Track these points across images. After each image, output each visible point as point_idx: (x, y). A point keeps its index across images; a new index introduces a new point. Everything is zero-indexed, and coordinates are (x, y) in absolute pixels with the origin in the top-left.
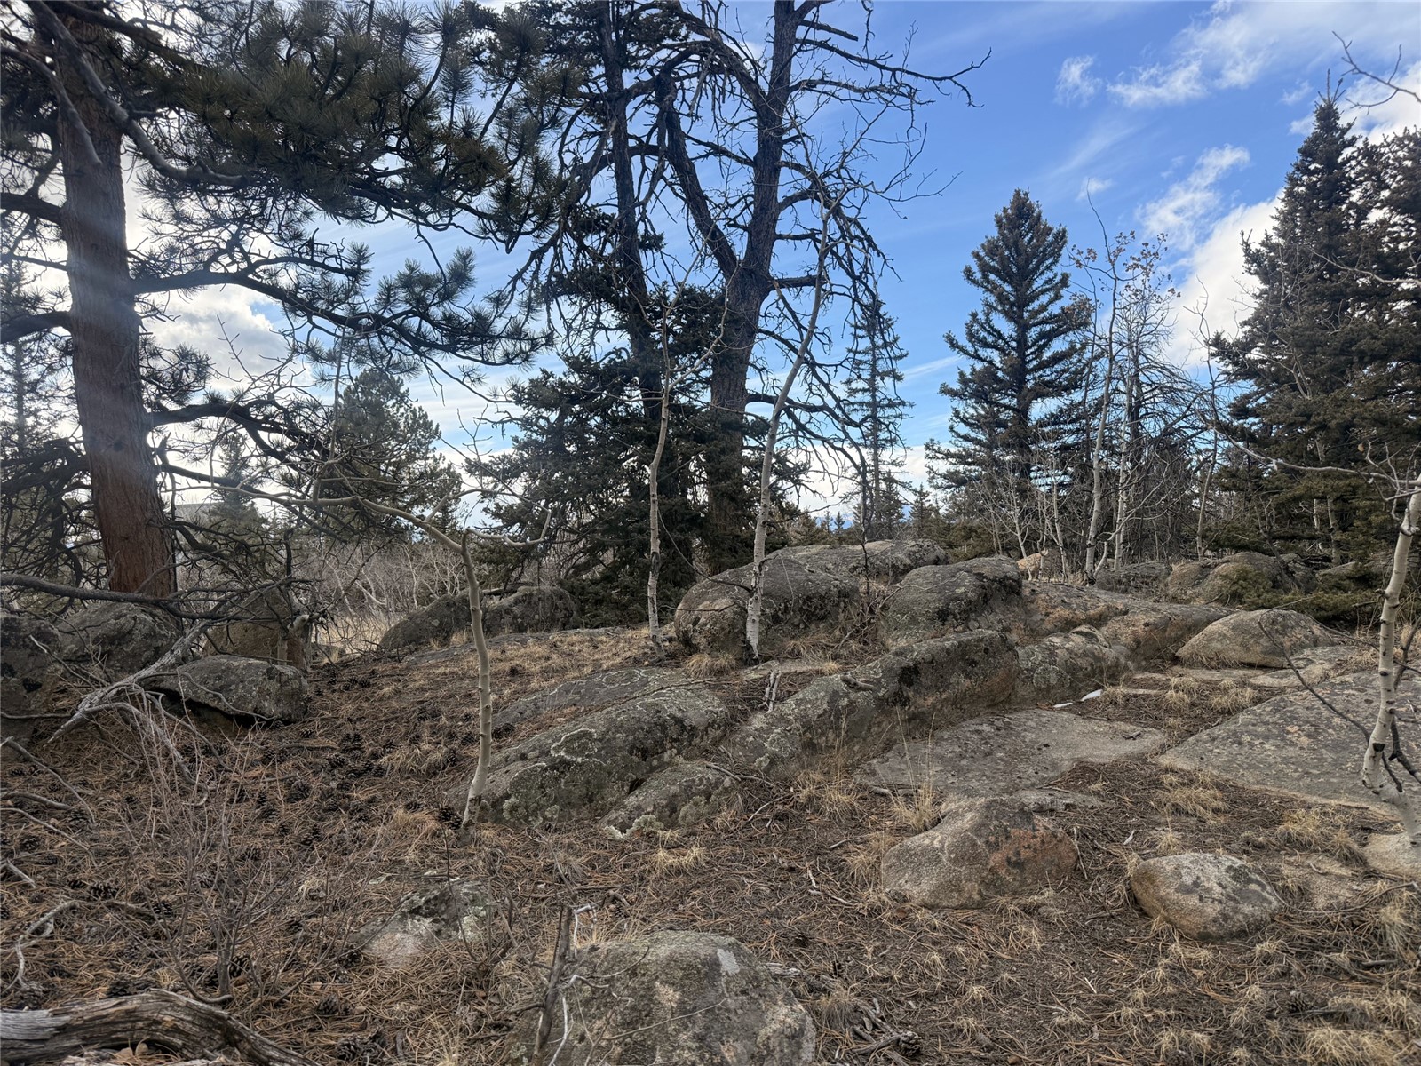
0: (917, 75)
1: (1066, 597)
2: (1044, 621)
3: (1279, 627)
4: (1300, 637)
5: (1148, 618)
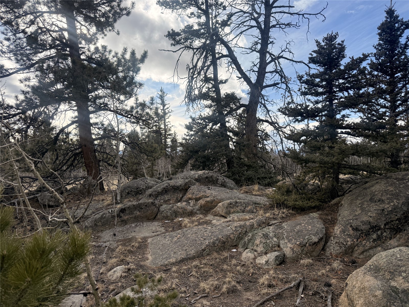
0: (310, 14)
1: (197, 191)
2: (185, 198)
3: (232, 206)
4: (238, 209)
5: (208, 199)
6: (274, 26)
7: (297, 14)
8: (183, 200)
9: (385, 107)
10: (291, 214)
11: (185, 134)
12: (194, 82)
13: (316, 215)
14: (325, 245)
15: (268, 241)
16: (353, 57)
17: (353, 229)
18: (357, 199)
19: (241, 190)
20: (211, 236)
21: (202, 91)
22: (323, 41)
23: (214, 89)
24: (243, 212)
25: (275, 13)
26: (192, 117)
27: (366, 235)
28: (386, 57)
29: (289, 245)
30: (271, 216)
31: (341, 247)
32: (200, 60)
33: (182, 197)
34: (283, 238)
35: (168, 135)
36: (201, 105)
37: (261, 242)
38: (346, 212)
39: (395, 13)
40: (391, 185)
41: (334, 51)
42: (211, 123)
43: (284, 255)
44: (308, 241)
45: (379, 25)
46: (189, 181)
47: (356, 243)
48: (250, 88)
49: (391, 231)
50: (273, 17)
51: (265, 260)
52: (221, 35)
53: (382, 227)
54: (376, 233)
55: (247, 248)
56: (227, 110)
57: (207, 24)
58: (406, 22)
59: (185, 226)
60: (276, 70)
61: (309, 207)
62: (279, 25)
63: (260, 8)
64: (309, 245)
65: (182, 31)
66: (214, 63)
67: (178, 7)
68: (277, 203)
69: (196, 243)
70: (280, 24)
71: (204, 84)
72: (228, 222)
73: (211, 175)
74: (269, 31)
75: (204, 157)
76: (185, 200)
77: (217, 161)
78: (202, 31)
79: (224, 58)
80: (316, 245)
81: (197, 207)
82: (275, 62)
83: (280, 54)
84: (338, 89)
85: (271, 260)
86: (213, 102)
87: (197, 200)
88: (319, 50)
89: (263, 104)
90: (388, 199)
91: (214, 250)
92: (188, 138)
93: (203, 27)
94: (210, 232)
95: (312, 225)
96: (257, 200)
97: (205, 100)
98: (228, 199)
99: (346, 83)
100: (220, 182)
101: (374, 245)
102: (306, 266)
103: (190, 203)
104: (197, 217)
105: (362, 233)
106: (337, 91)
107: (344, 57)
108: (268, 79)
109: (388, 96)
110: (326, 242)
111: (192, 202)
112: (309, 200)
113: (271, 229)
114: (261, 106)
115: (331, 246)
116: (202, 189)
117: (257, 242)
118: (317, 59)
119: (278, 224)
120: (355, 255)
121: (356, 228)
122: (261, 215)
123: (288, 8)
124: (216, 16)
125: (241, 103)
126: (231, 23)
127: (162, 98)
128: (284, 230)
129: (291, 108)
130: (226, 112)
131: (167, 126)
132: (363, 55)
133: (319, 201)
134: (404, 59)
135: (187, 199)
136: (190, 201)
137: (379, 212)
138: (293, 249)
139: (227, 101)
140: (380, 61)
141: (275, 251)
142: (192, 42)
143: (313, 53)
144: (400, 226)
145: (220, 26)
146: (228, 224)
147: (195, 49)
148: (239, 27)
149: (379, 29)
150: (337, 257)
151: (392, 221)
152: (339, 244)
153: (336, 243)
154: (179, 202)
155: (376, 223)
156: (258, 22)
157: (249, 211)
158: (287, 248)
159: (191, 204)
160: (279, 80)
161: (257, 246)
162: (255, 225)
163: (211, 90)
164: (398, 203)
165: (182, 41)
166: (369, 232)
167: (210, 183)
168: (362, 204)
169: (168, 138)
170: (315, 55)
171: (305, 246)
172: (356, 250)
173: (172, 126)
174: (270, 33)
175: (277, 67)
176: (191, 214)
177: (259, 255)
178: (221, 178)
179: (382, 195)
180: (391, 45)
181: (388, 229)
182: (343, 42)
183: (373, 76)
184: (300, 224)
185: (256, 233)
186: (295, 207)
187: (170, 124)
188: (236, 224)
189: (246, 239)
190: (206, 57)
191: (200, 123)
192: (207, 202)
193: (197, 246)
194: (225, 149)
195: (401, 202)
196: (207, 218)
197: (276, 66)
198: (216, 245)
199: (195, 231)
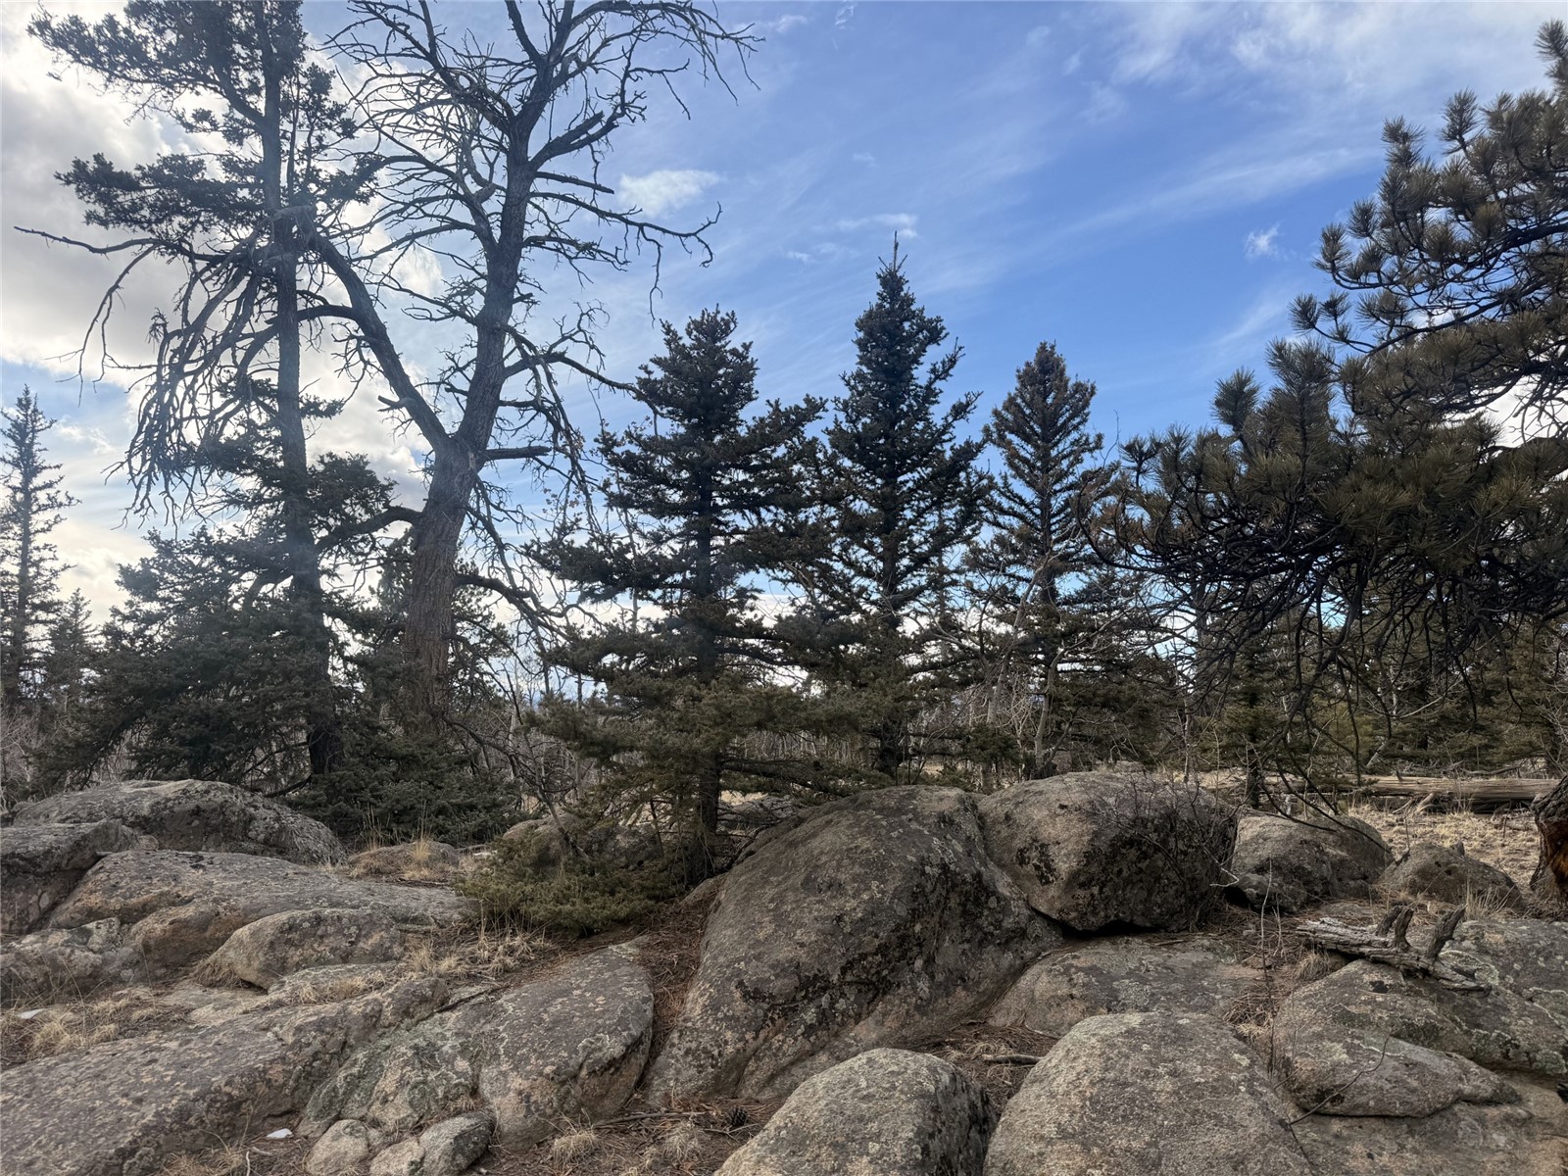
0: (665, 231)
1: (132, 878)
2: (69, 909)
3: (295, 936)
4: (324, 949)
5: (187, 912)
6: (537, 242)
7: (620, 217)
8: (52, 921)
9: (869, 574)
10: (543, 953)
11: (116, 612)
12: (180, 391)
13: (630, 950)
14: (648, 1065)
15: (432, 1076)
16: (777, 402)
17: (746, 996)
18: (767, 882)
19: (353, 864)
20: (173, 1080)
21: (221, 433)
22: (689, 334)
23: (276, 433)
24: (345, 959)
25: (545, 196)
26: (157, 538)
27: (785, 1014)
28: (877, 419)
29: (517, 1082)
30: (459, 969)
31: (701, 1068)
32: (221, 306)
33: (54, 905)
34: (496, 1056)
35: (35, 607)
36: (210, 492)
37: (402, 1083)
38: (729, 932)
39: (905, 287)
40: (866, 831)
41: (721, 372)
42: (247, 570)
43: (492, 1126)
44: (587, 1057)
45: (862, 315)
46: (96, 830)
47: (753, 1045)
48: (436, 448)
49: (860, 991)
50: (536, 207)
51: (409, 1158)
52: (326, 230)
53: (835, 978)
54: (817, 1002)
55: (338, 1118)
56: (328, 527)
57: (266, 170)
58: (931, 321)
59: (48, 1048)
60: (536, 400)
61: (607, 918)
62: (555, 240)
63: (491, 165)
64: (589, 1074)
65: (145, 175)
66: (285, 329)
67: (136, 73)
68: (492, 913)
69: (92, 1125)
70: (561, 241)
71: (231, 408)
72: (266, 1008)
73: (220, 799)
74: (519, 256)
75: (204, 719)
76: (61, 919)
77: (266, 735)
78: (244, 193)
79: (331, 319)
80: (617, 1069)
81: (125, 951)
82: (535, 371)
83: (553, 346)
84: (726, 502)
85: (436, 1154)
86: (267, 483)
87: (129, 916)
88: (673, 359)
89: (482, 519)
90: (854, 880)
91: (179, 1148)
92: (129, 627)
93: (250, 179)
94: (168, 1067)
95: (608, 993)
96: (413, 904)
97: (233, 470)
98: (284, 909)
99: (753, 485)
100: (258, 830)
101: (808, 1047)
102: (572, 1161)
103: (89, 933)
104: (118, 998)
105: (773, 1007)
106: (725, 507)
107: (751, 399)
108: (507, 427)
109: (877, 540)
110: (653, 1055)
111: (99, 931)
112: (612, 893)
113: (449, 1025)
114: (474, 526)
115: (669, 1066)
116: (160, 866)
117: (388, 1083)
118: (665, 390)
119: (481, 998)
120: (747, 1092)
121: (756, 991)
122: (419, 967)
123: (591, 190)
124: (308, 152)
125: (392, 504)
126: (372, 192)
127: (24, 435)
128: (502, 1023)
129: (570, 548)
130: (324, 533)
131: (36, 564)
132: (807, 400)
133: (645, 893)
134: (923, 432)
135: (78, 916)
136: (91, 926)
137: (828, 925)
138: (528, 1097)
139: (330, 487)
140: (860, 426)
141: (458, 1113)
142: (192, 228)
143: (652, 367)
144: (885, 972)
145: (322, 192)
146: (262, 1020)
147: (202, 257)
148: (405, 215)
149: (860, 325)
150: (687, 1107)
151: (863, 957)
152: (697, 1058)
153: (688, 1052)
154: (29, 931)
155: (817, 966)
156: (477, 212)
157: (373, 953)
158: (504, 1095)
159: (97, 940)
160: (545, 438)
161: (385, 1101)
162: (388, 1012)
163: (262, 433)
164: (883, 892)
165: (146, 212)
166: (794, 1000)
167: (212, 837)
168: (780, 899)
169: (37, 621)
170: (658, 374)
171: (575, 1077)
172: (752, 1073)
173: (65, 568)
174: (522, 264)
175: (539, 391)
176: (89, 985)
177: (390, 1139)
178: (266, 815)
179: (839, 866)
180: (891, 384)
181: (850, 983)
182: (746, 347)
183: (839, 471)
184: (566, 992)
185: (388, 1047)
186: (560, 924)
187: (55, 558)
188: (302, 1016)
189: (340, 1078)
190: (247, 300)
191: (197, 569)
192: (180, 926)
193: (96, 1140)
194: (307, 684)
195: (890, 888)
196: (172, 1000)
197: (538, 386)
198: (192, 1121)
199: (97, 1065)
